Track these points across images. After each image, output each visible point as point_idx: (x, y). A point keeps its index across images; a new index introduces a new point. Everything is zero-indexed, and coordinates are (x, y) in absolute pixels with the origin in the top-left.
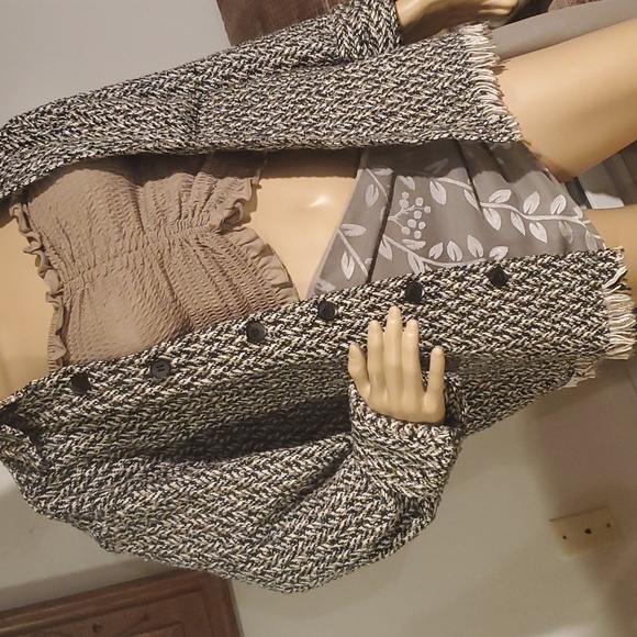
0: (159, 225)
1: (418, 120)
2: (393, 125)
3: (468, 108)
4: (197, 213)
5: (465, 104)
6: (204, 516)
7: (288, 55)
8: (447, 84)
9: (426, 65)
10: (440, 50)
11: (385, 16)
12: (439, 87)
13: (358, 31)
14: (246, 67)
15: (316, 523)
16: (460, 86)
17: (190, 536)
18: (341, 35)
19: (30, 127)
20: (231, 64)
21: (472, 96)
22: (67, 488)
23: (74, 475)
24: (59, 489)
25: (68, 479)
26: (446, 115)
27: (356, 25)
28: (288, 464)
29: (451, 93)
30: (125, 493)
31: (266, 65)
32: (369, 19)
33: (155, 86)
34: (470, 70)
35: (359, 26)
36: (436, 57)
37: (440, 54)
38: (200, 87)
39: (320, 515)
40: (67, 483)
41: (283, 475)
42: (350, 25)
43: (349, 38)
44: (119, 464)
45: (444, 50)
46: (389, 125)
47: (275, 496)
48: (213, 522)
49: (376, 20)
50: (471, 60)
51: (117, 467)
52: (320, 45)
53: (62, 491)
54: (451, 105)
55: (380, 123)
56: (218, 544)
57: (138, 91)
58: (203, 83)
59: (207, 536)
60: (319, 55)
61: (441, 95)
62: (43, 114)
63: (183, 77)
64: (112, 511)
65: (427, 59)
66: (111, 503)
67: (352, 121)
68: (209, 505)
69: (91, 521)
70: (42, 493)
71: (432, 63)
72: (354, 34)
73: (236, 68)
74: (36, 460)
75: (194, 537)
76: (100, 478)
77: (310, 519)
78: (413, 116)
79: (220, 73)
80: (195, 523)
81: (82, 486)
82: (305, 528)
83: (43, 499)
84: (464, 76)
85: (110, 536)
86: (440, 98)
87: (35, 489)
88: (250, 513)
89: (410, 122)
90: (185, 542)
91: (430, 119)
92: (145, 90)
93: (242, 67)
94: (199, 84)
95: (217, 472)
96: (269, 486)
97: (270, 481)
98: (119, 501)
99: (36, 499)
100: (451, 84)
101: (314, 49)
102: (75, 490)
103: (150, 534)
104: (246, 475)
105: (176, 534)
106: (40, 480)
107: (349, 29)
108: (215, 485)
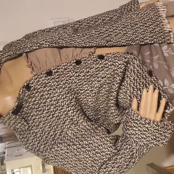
0: (66, 59)
1: (144, 27)
2: (136, 28)
3: (159, 24)
4: (78, 56)
5: (158, 23)
6: (78, 161)
7: (107, 17)
8: (153, 16)
9: (145, 13)
10: (148, 8)
11: (136, 6)
12: (150, 17)
13: (128, 10)
14: (94, 20)
15: (114, 169)
16: (157, 17)
17: (73, 166)
18: (123, 12)
19: (30, 36)
20: (90, 20)
21: (160, 20)
22: (36, 139)
23: (37, 135)
24: (33, 139)
25: (36, 137)
26: (153, 26)
27: (128, 9)
28: (107, 154)
29: (154, 19)
30: (55, 144)
31: (100, 20)
32: (132, 7)
33: (67, 26)
34: (159, 13)
35: (129, 9)
36: (148, 10)
37: (149, 9)
38: (80, 26)
39: (116, 166)
40: (35, 138)
41: (105, 157)
42: (126, 9)
43: (126, 12)
44: (52, 132)
45: (150, 7)
46: (135, 28)
47: (101, 163)
48: (81, 164)
49: (133, 7)
50: (159, 10)
51: (51, 132)
52: (116, 14)
53: (34, 140)
54: (154, 23)
55: (133, 27)
56: (82, 171)
57: (62, 27)
58: (81, 25)
59: (78, 167)
60: (116, 17)
61: (151, 19)
62: (34, 33)
63: (75, 23)
64: (51, 149)
65: (145, 11)
66: (51, 146)
67: (124, 26)
68: (80, 159)
69: (42, 153)
70: (27, 141)
71: (147, 12)
72: (127, 11)
73: (91, 20)
74: (26, 126)
75: (74, 167)
76: (46, 136)
77: (113, 167)
78: (143, 25)
79: (86, 22)
80: (75, 163)
81: (40, 138)
82: (111, 170)
83: (28, 143)
84: (158, 14)
85: (48, 158)
86: (151, 20)
87: (25, 140)
88: (92, 166)
89: (142, 27)
90: (71, 167)
91: (148, 27)
92: (64, 27)
93: (93, 20)
94: (80, 25)
95: (84, 150)
96: (100, 159)
97: (100, 158)
98: (53, 146)
99: (26, 143)
100: (154, 16)
101: (115, 15)
102: (38, 140)
103: (60, 162)
104: (93, 154)
105: (68, 164)
106: (27, 136)
107: (126, 10)
108: (83, 154)
